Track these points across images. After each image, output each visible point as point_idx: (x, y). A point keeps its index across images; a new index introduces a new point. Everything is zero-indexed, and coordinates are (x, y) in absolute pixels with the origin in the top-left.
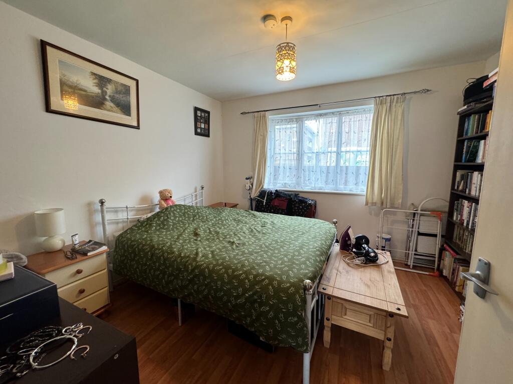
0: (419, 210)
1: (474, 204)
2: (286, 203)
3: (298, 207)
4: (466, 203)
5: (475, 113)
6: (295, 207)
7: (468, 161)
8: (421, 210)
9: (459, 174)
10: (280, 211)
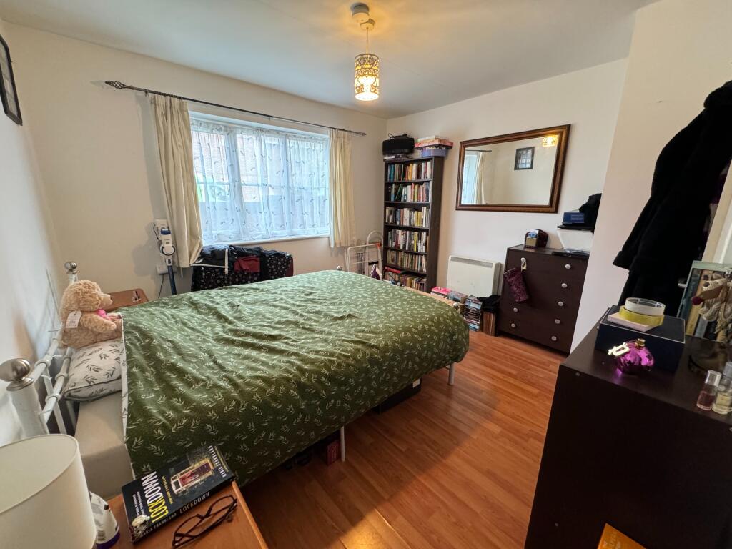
0: (367, 242)
1: (408, 232)
2: (259, 263)
3: (276, 264)
4: (400, 232)
5: (398, 163)
6: (271, 265)
7: (397, 200)
8: (370, 243)
9: (387, 210)
10: (250, 277)
